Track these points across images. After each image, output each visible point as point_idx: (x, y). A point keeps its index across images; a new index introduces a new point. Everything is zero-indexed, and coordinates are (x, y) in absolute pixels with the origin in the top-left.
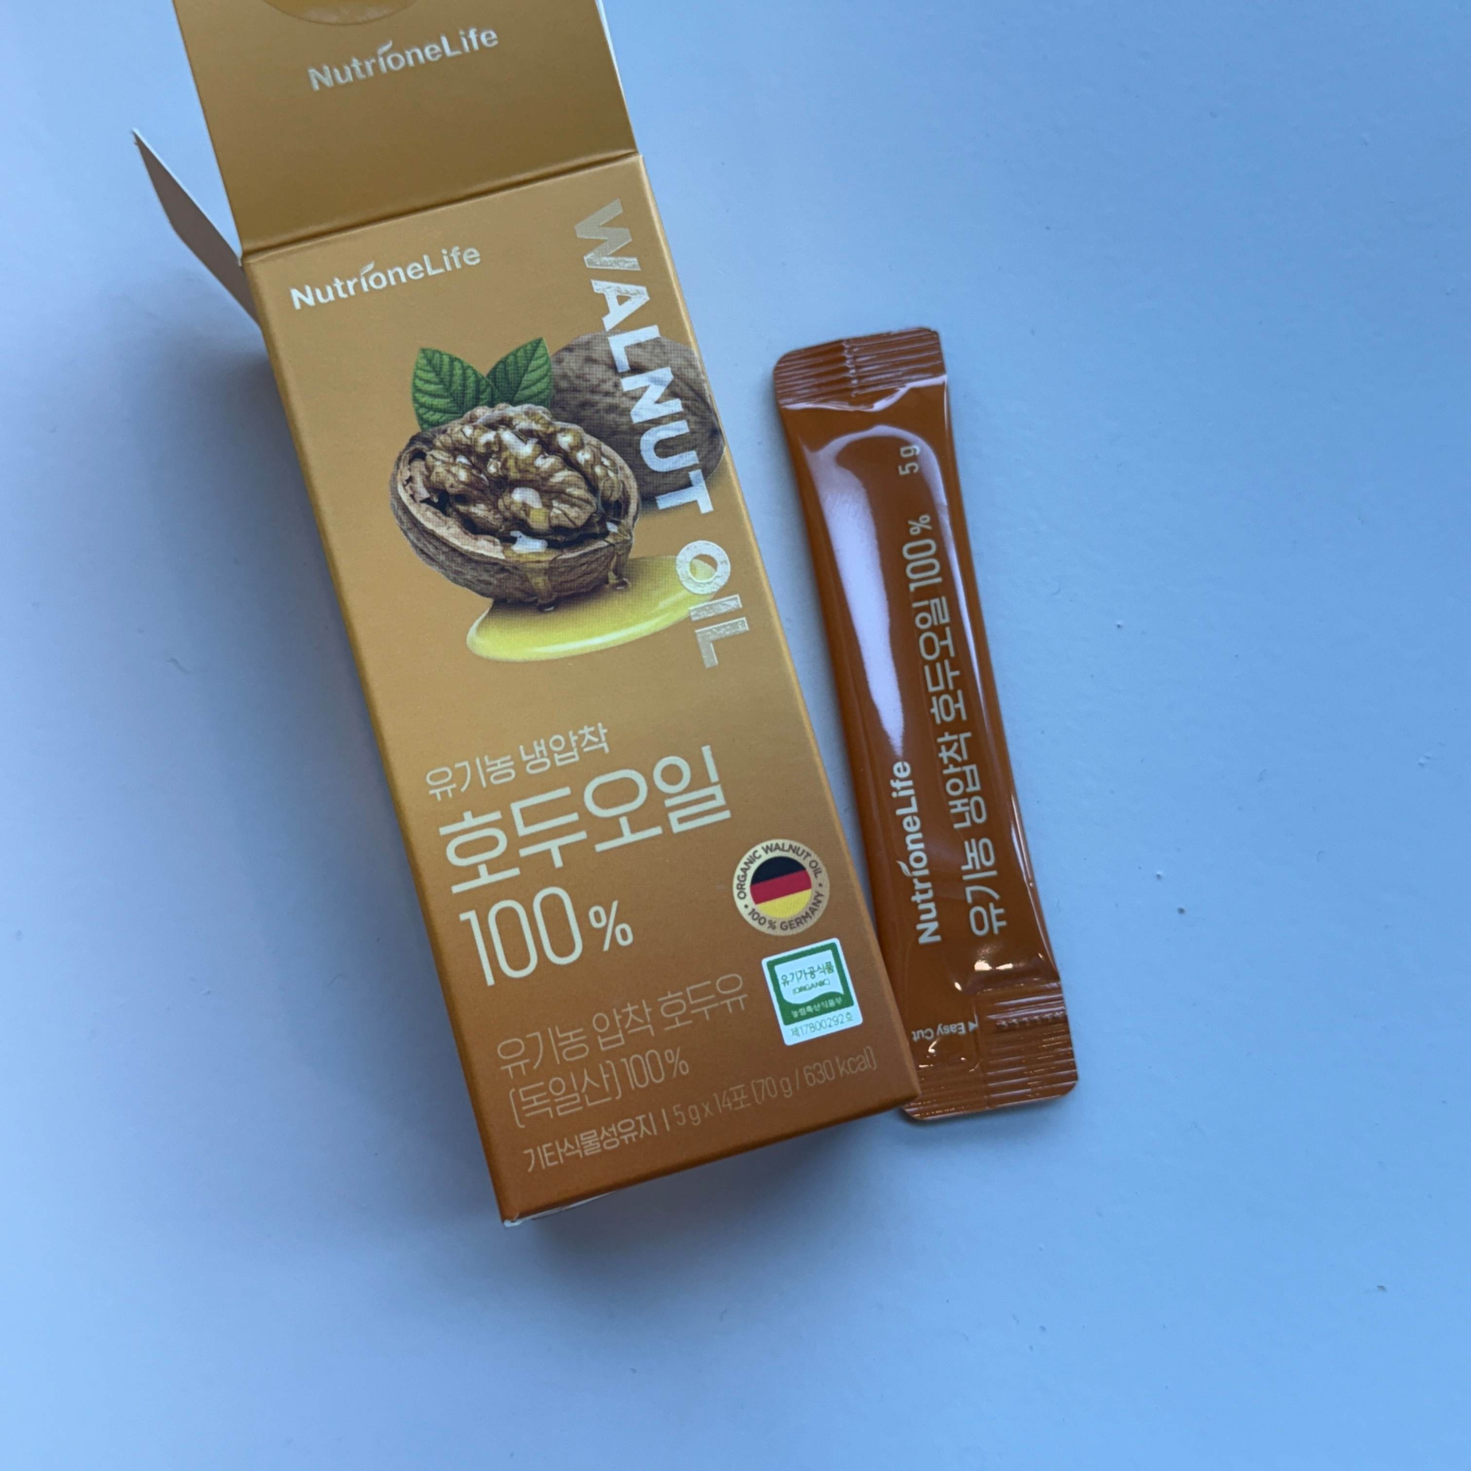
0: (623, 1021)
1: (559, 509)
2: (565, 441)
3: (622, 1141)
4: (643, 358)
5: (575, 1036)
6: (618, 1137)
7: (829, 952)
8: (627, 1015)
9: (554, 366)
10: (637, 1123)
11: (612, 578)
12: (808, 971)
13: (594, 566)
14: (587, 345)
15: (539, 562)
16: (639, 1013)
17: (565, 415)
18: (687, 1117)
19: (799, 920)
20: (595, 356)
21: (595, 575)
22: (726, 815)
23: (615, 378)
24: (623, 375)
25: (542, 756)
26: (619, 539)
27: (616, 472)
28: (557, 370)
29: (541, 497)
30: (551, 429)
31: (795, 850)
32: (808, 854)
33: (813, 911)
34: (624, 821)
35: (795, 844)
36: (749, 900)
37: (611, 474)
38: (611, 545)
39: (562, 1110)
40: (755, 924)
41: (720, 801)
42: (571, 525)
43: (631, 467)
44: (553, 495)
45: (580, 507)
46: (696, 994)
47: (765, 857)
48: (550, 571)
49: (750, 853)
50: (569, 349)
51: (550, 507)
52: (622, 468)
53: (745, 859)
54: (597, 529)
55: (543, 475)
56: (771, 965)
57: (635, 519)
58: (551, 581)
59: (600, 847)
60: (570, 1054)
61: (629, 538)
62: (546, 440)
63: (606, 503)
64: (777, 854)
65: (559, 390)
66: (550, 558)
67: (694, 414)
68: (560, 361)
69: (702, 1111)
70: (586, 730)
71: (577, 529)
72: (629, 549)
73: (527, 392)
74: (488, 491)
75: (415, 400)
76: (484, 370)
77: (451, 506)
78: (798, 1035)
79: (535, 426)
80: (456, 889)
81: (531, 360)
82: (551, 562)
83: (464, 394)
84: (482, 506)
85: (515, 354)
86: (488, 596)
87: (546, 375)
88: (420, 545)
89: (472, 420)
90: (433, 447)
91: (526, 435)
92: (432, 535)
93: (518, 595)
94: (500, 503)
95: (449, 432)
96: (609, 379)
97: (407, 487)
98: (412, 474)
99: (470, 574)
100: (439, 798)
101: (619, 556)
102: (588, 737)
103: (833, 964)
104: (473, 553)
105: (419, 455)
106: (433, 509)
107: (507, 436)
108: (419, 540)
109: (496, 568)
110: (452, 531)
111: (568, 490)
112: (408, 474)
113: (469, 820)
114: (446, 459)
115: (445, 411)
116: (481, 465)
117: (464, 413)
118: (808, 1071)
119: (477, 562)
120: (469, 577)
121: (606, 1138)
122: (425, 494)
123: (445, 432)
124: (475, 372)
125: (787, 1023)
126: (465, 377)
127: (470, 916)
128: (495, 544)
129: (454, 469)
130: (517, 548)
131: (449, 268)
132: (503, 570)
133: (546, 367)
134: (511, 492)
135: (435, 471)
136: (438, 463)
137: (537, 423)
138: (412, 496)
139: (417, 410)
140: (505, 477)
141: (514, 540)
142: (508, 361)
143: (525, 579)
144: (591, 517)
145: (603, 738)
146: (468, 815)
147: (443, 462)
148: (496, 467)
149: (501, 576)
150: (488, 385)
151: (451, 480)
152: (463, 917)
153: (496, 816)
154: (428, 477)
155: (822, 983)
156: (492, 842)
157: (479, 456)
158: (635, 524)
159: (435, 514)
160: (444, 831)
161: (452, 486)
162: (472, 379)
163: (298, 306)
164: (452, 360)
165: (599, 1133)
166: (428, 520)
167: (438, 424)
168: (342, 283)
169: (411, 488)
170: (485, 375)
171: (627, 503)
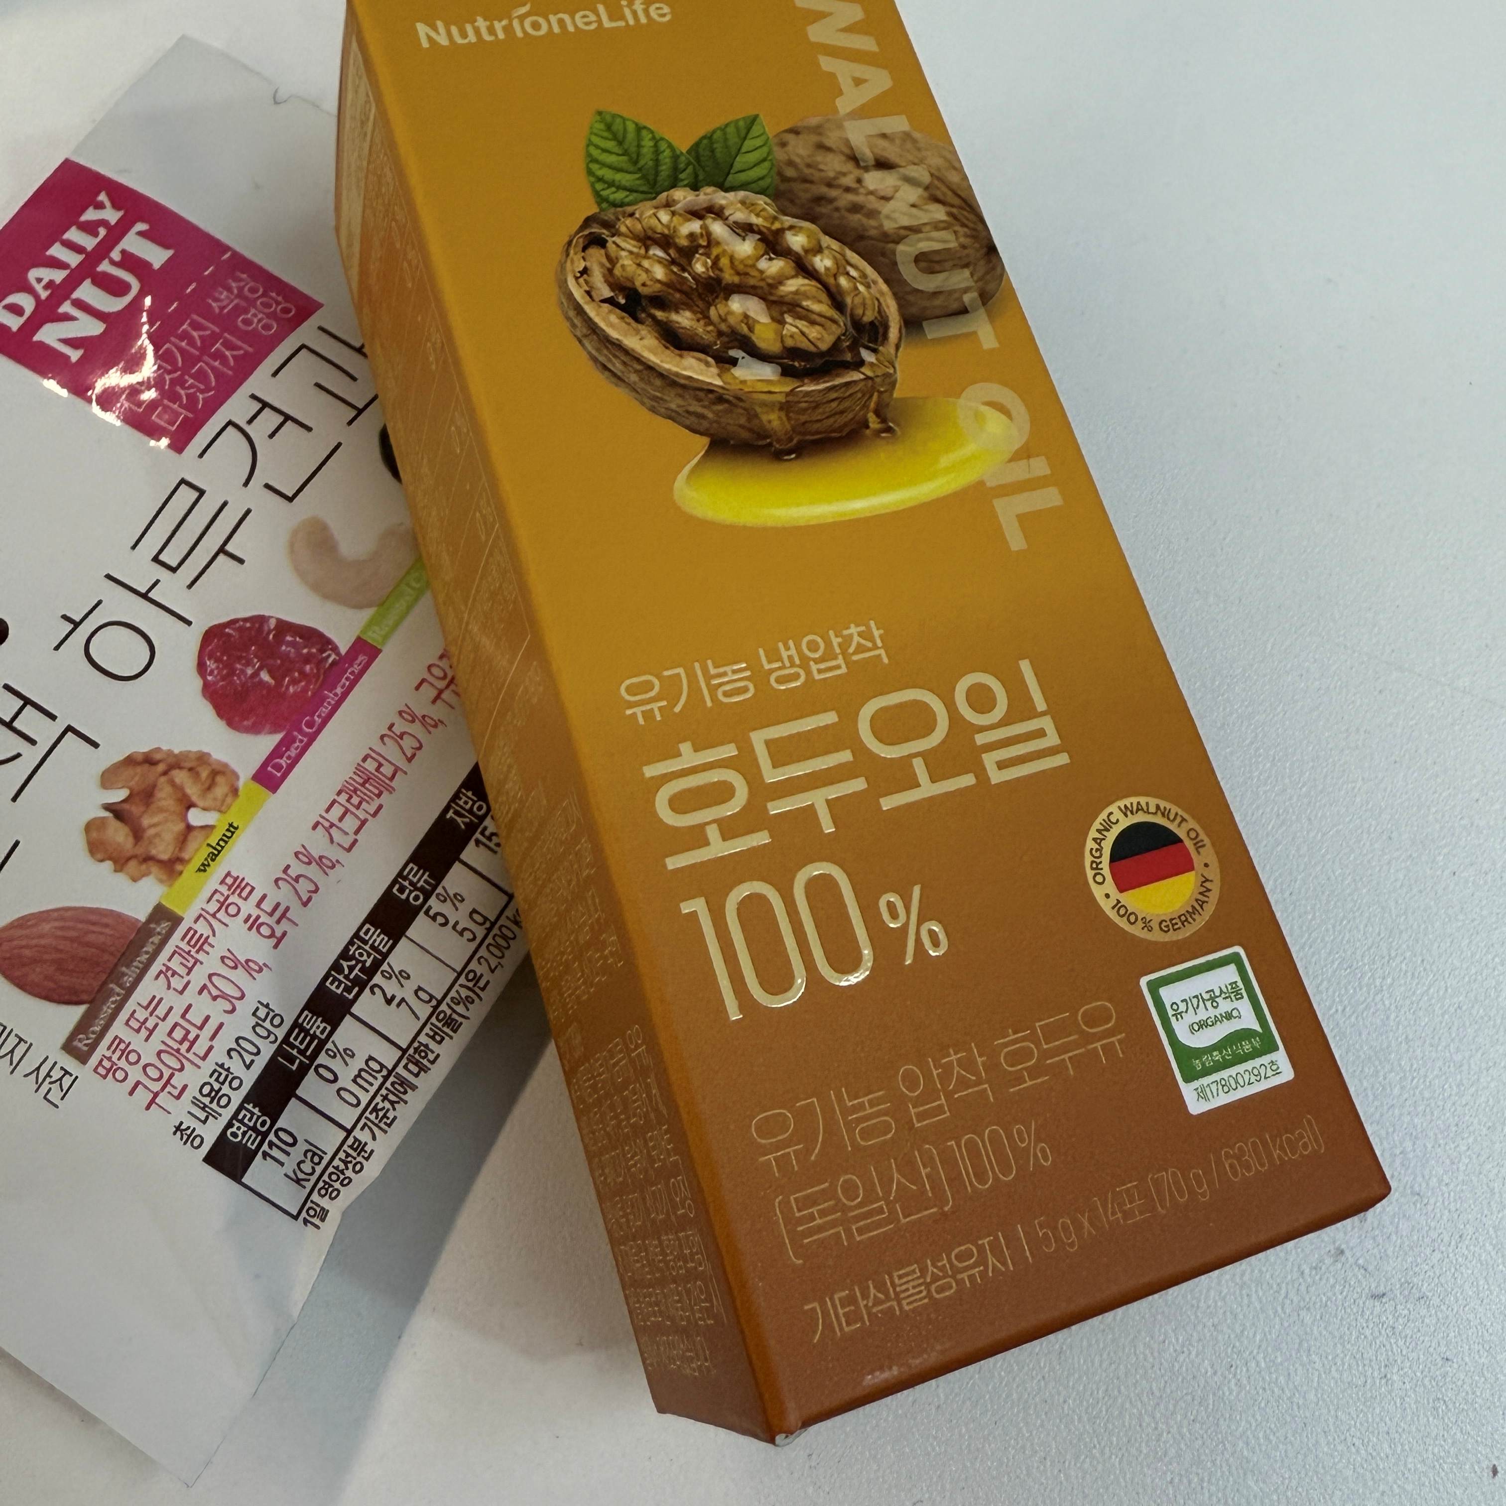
0: (945, 1077)
1: (792, 326)
2: (797, 241)
3: (960, 1283)
4: (891, 152)
5: (872, 1104)
6: (953, 1277)
7: (1232, 968)
8: (948, 1068)
9: (776, 149)
10: (981, 1249)
11: (874, 422)
12: (1206, 996)
13: (846, 404)
14: (818, 130)
15: (770, 392)
16: (968, 1064)
17: (794, 210)
18: (1057, 1239)
19: (1185, 918)
20: (828, 143)
21: (851, 416)
22: (1062, 759)
23: (857, 172)
24: (866, 169)
25: (793, 665)
26: (879, 373)
27: (868, 286)
28: (780, 155)
29: (769, 308)
30: (777, 225)
31: (1165, 814)
32: (1183, 820)
33: (1202, 904)
34: (919, 765)
35: (1163, 804)
36: (1110, 886)
37: (861, 288)
38: (868, 378)
39: (860, 1231)
40: (1122, 923)
41: (1052, 739)
42: (812, 349)
43: (887, 281)
44: (785, 309)
45: (822, 325)
46: (1050, 1033)
47: (1125, 823)
48: (786, 407)
49: (1104, 815)
50: (795, 131)
51: (782, 322)
52: (875, 282)
53: (1097, 825)
54: (848, 357)
55: (770, 281)
56: (1154, 987)
57: (897, 347)
58: (789, 418)
59: (887, 803)
60: (866, 1134)
61: (891, 371)
62: (771, 238)
63: (857, 324)
64: (1140, 818)
65: (785, 179)
66: (787, 389)
67: (964, 225)
68: (783, 145)
69: (1079, 1226)
70: (853, 630)
71: (822, 354)
72: (893, 384)
73: (743, 177)
74: (695, 296)
75: (590, 172)
76: (683, 146)
77: (644, 310)
78: (1206, 1099)
79: (755, 220)
80: (674, 863)
81: (745, 138)
82: (788, 394)
83: (657, 173)
84: (688, 314)
85: (723, 129)
86: (701, 434)
87: (764, 160)
88: (602, 359)
89: (668, 205)
90: (616, 233)
91: (744, 229)
92: (619, 346)
93: (745, 435)
94: (713, 312)
95: (637, 215)
96: (851, 173)
97: (581, 280)
98: (588, 264)
99: (675, 403)
100: (641, 721)
101: (880, 393)
102: (856, 639)
103: (1240, 984)
104: (677, 374)
105: (599, 242)
106: (618, 311)
107: (718, 228)
108: (598, 350)
109: (711, 396)
110: (646, 342)
111: (804, 303)
112: (581, 265)
113: (688, 756)
114: (635, 250)
115: (631, 190)
116: (683, 261)
117: (658, 193)
118: (1227, 1156)
119: (684, 387)
120: (673, 406)
121: (935, 1279)
122: (607, 293)
123: (632, 215)
124: (670, 146)
125: (1187, 1080)
126: (657, 151)
127: (697, 906)
128: (707, 364)
129: (646, 263)
130: (739, 372)
131: (631, 22)
132: (720, 399)
133: (765, 150)
134: (727, 299)
135: (621, 262)
136: (623, 254)
137: (758, 215)
138: (588, 293)
139: (592, 185)
140: (719, 280)
141: (734, 362)
142: (715, 136)
143: (752, 416)
144: (839, 338)
145: (879, 644)
146: (686, 748)
147: (631, 252)
148: (705, 264)
149: (720, 407)
150: (689, 164)
151: (643, 277)
152: (686, 908)
153: (729, 751)
154: (610, 271)
155: (1229, 1016)
156: (724, 792)
157: (680, 250)
158: (899, 354)
159: (622, 318)
160: (650, 771)
161: (644, 285)
162: (667, 153)
163: (425, 44)
164: (639, 129)
165: (923, 1271)
166: (612, 325)
167: (622, 205)
168: (488, 23)
169: (586, 282)
170: (684, 151)
171: (886, 328)
